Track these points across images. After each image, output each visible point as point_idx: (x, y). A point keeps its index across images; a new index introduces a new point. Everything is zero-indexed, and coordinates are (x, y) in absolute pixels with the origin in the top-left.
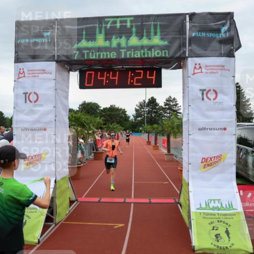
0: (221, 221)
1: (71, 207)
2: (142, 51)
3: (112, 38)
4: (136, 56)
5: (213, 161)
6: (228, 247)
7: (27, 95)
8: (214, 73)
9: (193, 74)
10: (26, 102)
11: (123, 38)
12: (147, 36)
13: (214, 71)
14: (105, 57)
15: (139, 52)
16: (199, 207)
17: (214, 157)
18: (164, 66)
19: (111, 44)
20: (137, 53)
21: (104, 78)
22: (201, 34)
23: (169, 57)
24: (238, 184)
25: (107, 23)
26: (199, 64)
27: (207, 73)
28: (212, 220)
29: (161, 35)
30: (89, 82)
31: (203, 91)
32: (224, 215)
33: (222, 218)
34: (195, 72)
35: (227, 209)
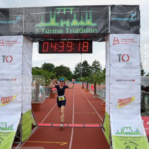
1: (33, 130)
2: (80, 29)
3: (60, 21)
4: (76, 32)
5: (126, 101)
8: (127, 44)
9: (113, 45)
10: (4, 62)
11: (68, 21)
12: (83, 20)
13: (127, 43)
15: (78, 30)
17: (127, 99)
18: (94, 39)
20: (77, 30)
21: (55, 47)
22: (118, 19)
24: (141, 116)
25: (57, 11)
26: (117, 38)
27: (123, 44)
28: (125, 142)
29: (92, 19)
30: (45, 49)
33: (132, 140)
34: (115, 43)
35: (135, 134)
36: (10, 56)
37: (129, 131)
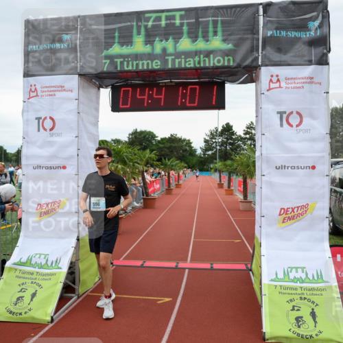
0: (305, 298)
2: (197, 59)
4: (188, 66)
5: (296, 213)
6: (314, 336)
7: (41, 121)
9: (268, 90)
10: (39, 131)
11: (170, 40)
12: (204, 37)
13: (298, 85)
14: (145, 68)
16: (274, 277)
17: (298, 207)
19: (153, 49)
20: (189, 61)
21: (146, 97)
22: (280, 33)
24: (331, 246)
25: (148, 20)
26: (277, 76)
27: (289, 88)
28: (291, 297)
29: (223, 36)
30: (125, 103)
31: (281, 114)
32: (310, 290)
33: (307, 294)
34: (271, 87)
35: (314, 281)
37: (300, 274)
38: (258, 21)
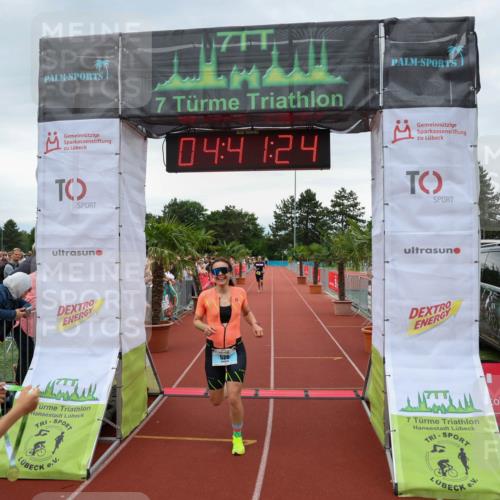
0: (450, 435)
1: (152, 405)
2: (291, 97)
3: (231, 71)
4: (278, 107)
5: (433, 315)
6: (465, 486)
7: (64, 185)
8: (436, 138)
9: (393, 142)
10: (61, 199)
11: (252, 70)
12: (301, 66)
13: (435, 135)
14: (217, 109)
15: (284, 98)
16: (405, 405)
17: (436, 307)
18: (334, 125)
19: (229, 82)
20: (281, 100)
21: (216, 151)
22: (409, 61)
23: (345, 107)
24: (483, 362)
25: (220, 40)
26: (406, 121)
27: (422, 139)
28: (431, 433)
29: (329, 64)
30: (186, 159)
31: (412, 175)
32: (456, 422)
34: (398, 137)
35: (461, 410)
36: (79, 181)
37: (442, 401)
38: (378, 45)
